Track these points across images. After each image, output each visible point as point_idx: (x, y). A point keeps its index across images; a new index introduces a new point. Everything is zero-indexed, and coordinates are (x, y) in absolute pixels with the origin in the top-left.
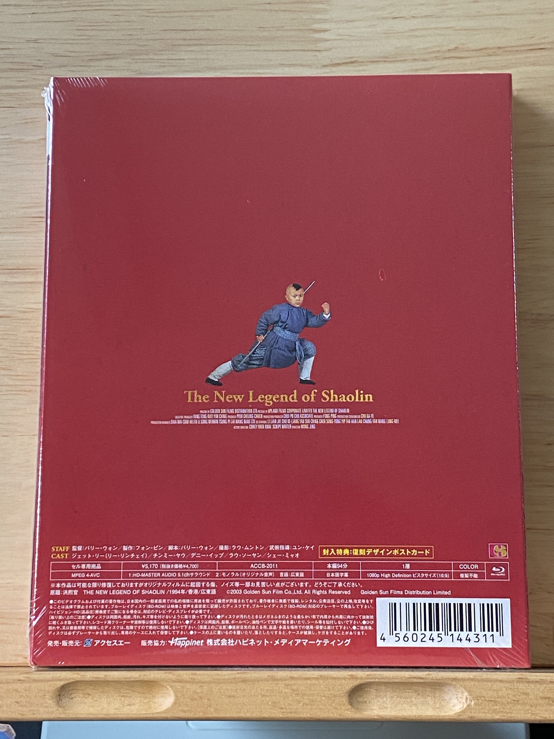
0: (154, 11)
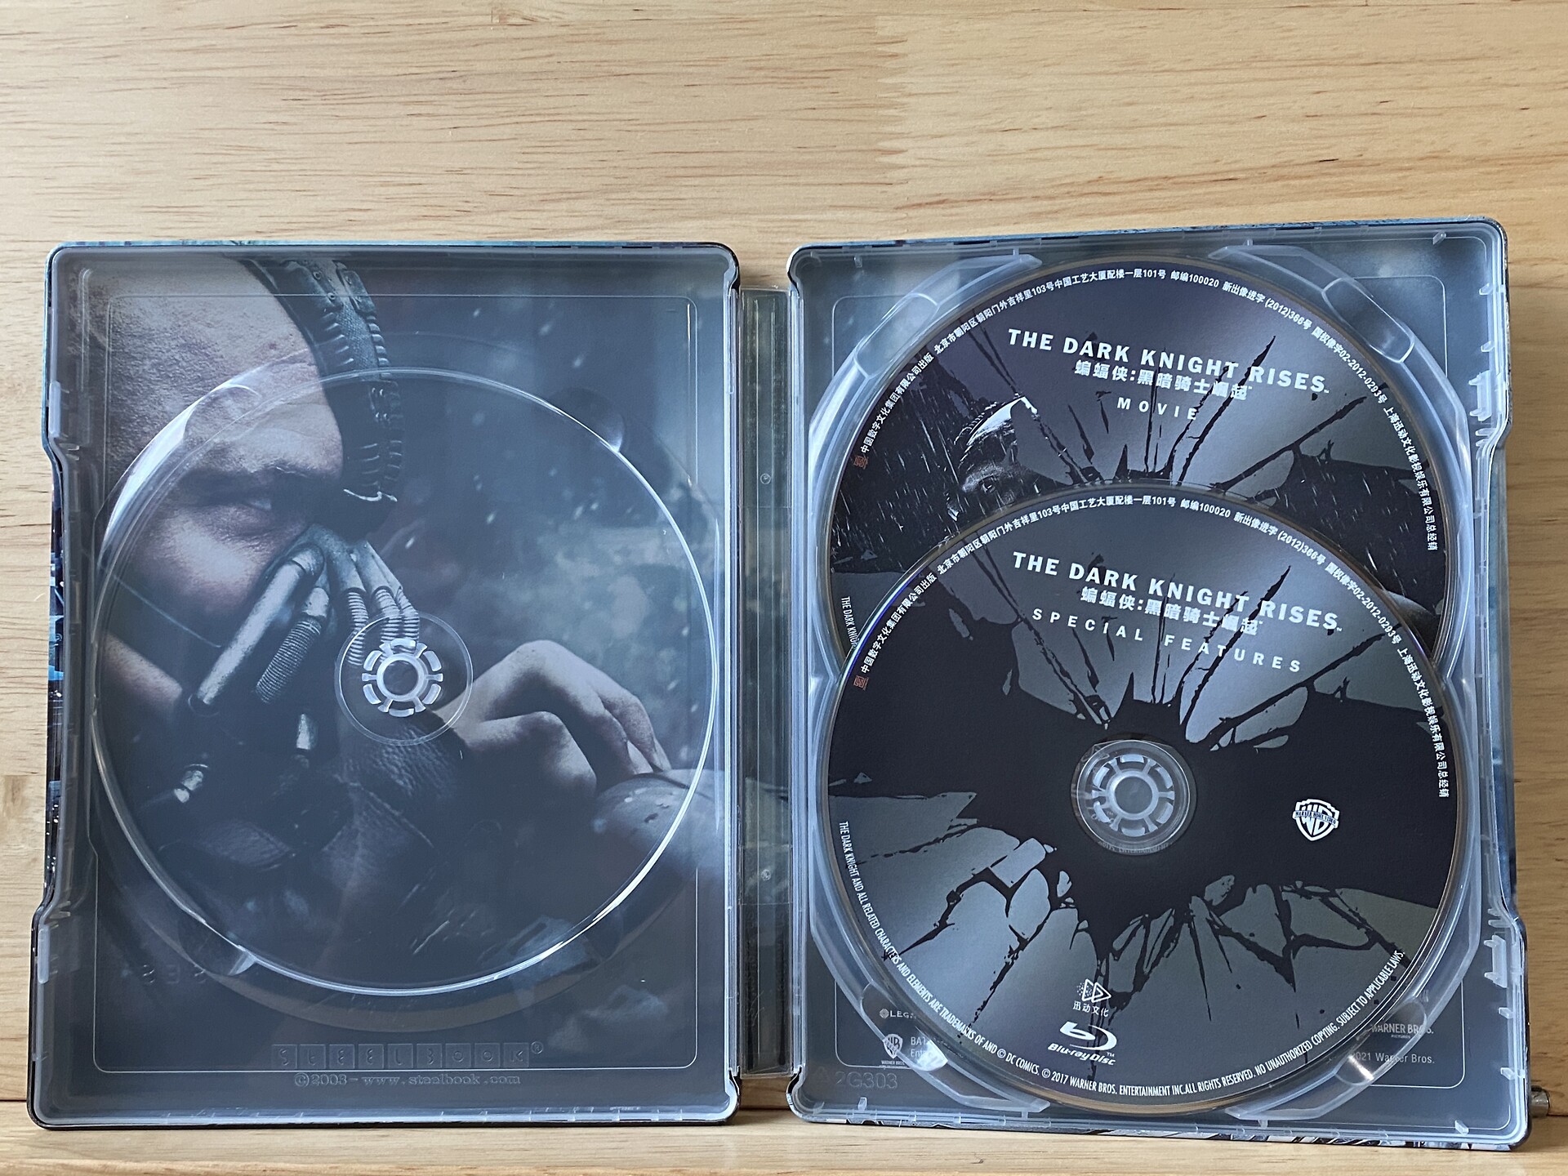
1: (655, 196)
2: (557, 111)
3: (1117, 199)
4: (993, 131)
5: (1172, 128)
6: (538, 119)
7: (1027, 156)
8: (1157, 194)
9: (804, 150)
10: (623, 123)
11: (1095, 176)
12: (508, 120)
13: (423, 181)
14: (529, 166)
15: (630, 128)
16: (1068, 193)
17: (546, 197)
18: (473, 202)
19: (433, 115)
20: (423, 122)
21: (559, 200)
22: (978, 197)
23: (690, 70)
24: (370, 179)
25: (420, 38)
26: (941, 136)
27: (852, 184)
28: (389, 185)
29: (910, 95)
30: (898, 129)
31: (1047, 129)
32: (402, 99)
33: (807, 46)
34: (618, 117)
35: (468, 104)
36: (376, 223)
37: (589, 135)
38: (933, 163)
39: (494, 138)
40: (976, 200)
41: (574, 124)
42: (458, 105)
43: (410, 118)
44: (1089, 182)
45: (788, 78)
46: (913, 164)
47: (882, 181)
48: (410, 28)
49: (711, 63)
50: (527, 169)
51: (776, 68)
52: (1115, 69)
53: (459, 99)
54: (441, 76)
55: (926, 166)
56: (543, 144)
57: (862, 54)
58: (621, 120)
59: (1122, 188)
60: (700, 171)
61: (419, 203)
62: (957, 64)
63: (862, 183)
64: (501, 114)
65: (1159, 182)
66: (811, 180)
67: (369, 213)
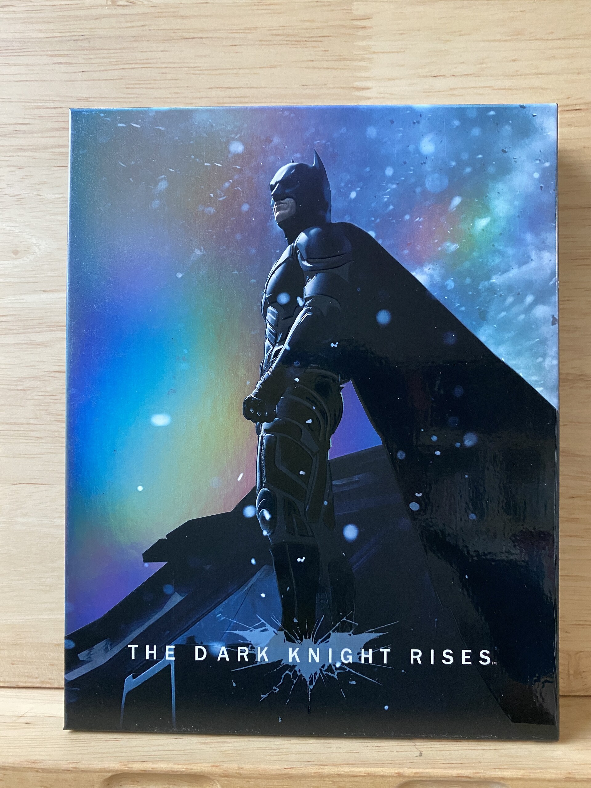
0: (199, 69)
2: (149, 61)
4: (426, 76)
5: (541, 76)
6: (136, 66)
7: (449, 93)
9: (306, 87)
10: (190, 69)
12: (117, 67)
13: (62, 105)
15: (194, 72)
19: (70, 63)
20: (62, 68)
23: (233, 35)
24: (28, 104)
25: (61, 14)
26: (394, 79)
28: (41, 108)
29: (374, 53)
30: (367, 75)
31: (461, 76)
32: (49, 53)
33: (308, 21)
34: (187, 65)
35: (92, 56)
36: (33, 132)
37: (169, 76)
38: (388, 96)
39: (108, 78)
41: (159, 69)
42: (86, 57)
43: (55, 65)
45: (296, 41)
46: (376, 96)
48: (54, 7)
49: (247, 31)
50: (129, 98)
51: (289, 35)
52: (505, 38)
53: (85, 53)
54: (74, 38)
55: (384, 98)
56: (139, 82)
57: (343, 26)
58: (189, 67)
62: (404, 34)
64: (112, 63)
67: (28, 126)
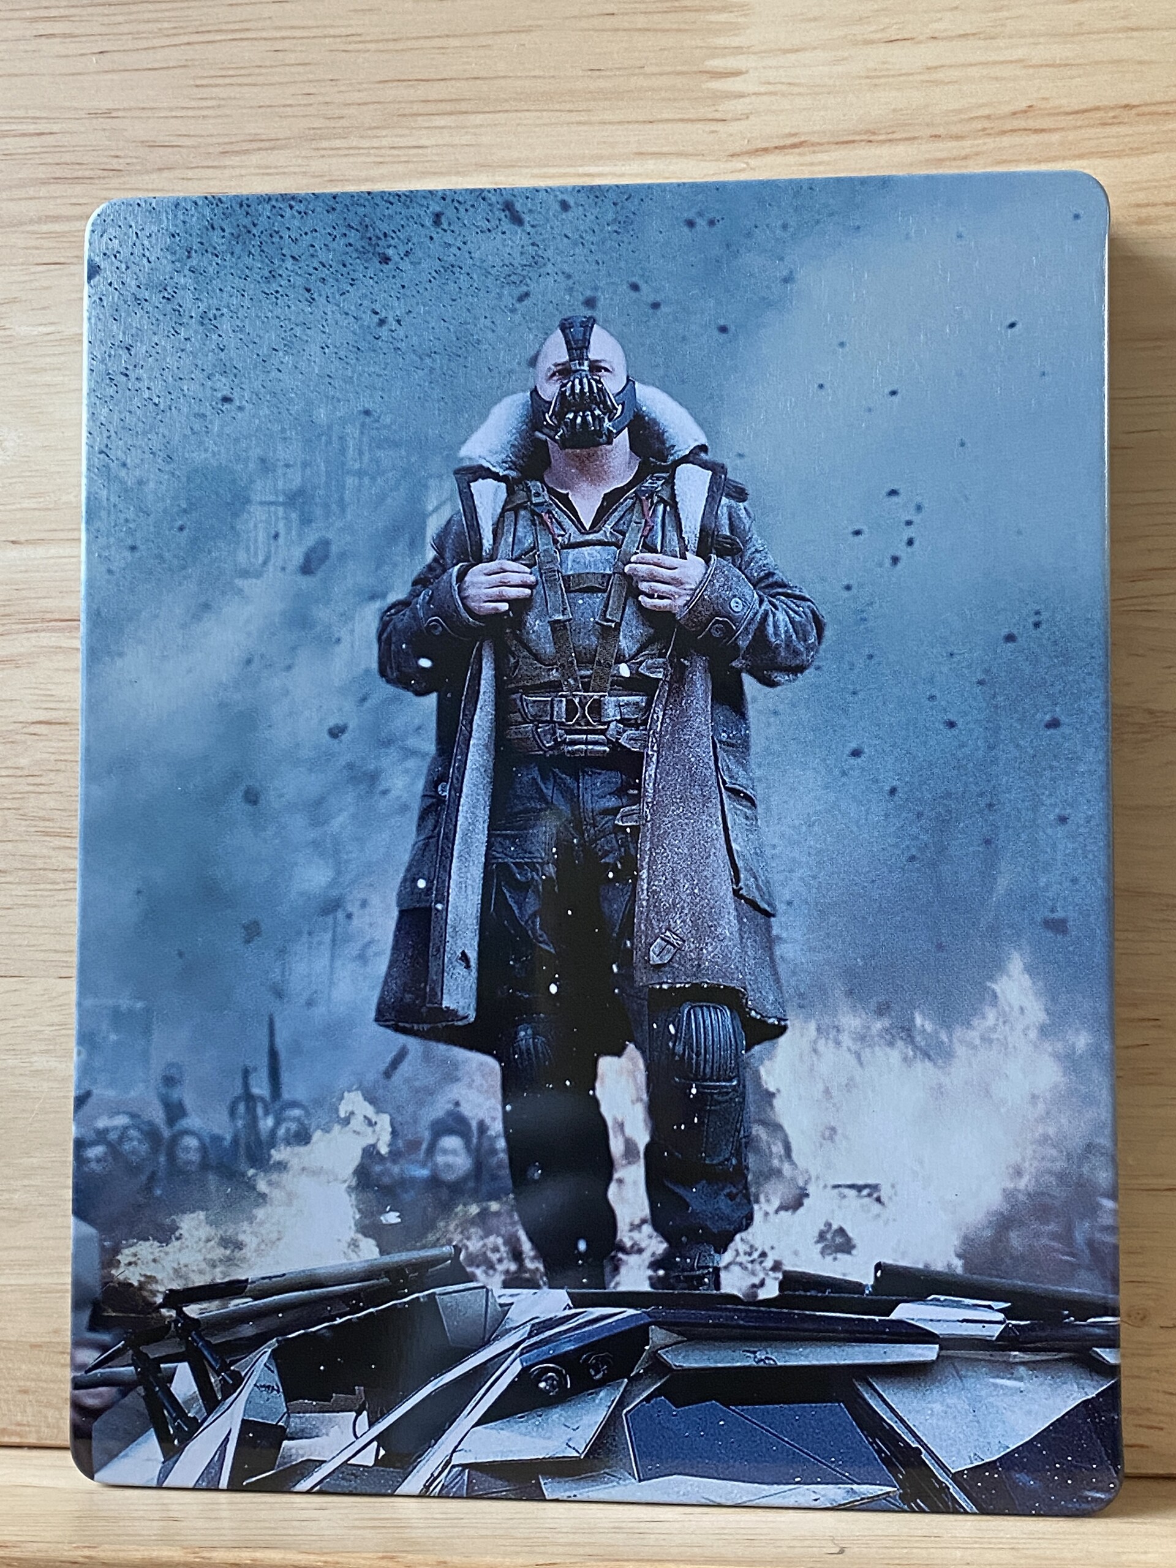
1: (385, 142)
2: (248, 25)
3: (1055, 137)
4: (872, 42)
5: (1135, 34)
6: (218, 38)
7: (923, 77)
8: (1115, 129)
9: (598, 73)
10: (338, 40)
11: (1023, 105)
12: (176, 40)
13: (55, 128)
14: (204, 103)
15: (350, 47)
16: (984, 129)
17: (228, 148)
18: (126, 157)
19: (72, 36)
20: (56, 46)
21: (246, 152)
22: (850, 138)
26: (797, 51)
27: (667, 121)
28: (7, 136)
30: (736, 42)
31: (950, 38)
32: (28, 14)
34: (332, 32)
35: (120, 19)
37: (291, 58)
38: (784, 88)
39: (156, 65)
40: (847, 142)
41: (269, 43)
42: (106, 20)
43: (39, 40)
44: (1014, 114)
46: (756, 90)
47: (710, 116)
50: (202, 108)
53: (106, 12)
55: (774, 93)
56: (224, 73)
58: (334, 37)
59: (1063, 121)
60: (448, 107)
61: (50, 161)
63: (682, 120)
64: (165, 32)
65: (1117, 112)
66: (608, 116)
